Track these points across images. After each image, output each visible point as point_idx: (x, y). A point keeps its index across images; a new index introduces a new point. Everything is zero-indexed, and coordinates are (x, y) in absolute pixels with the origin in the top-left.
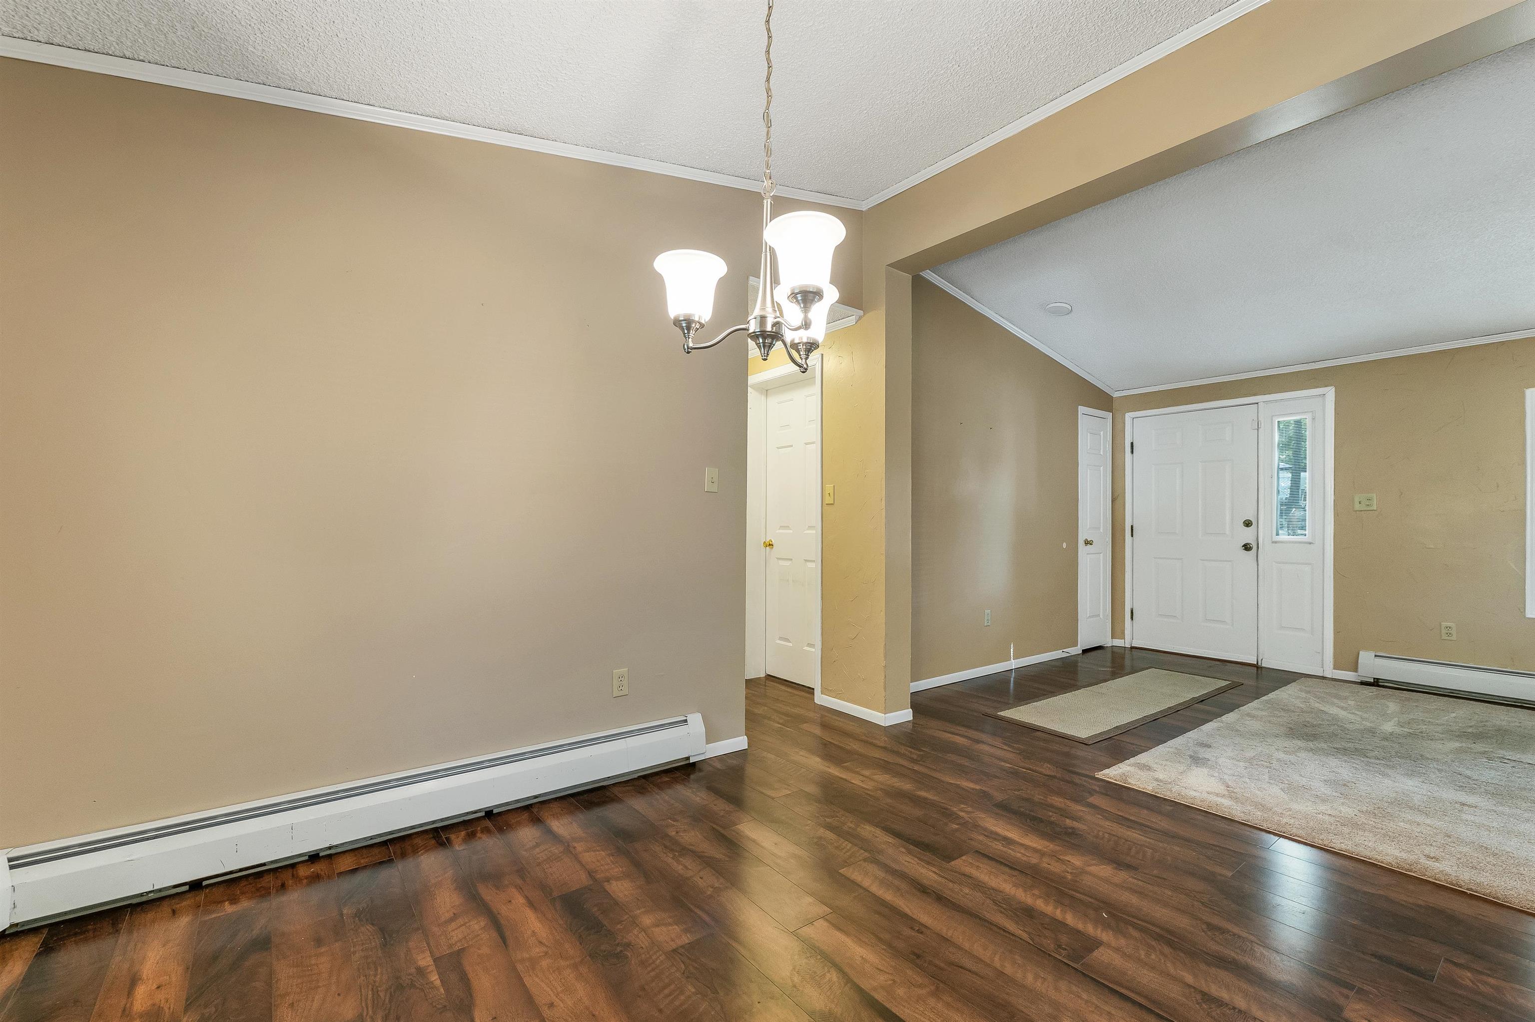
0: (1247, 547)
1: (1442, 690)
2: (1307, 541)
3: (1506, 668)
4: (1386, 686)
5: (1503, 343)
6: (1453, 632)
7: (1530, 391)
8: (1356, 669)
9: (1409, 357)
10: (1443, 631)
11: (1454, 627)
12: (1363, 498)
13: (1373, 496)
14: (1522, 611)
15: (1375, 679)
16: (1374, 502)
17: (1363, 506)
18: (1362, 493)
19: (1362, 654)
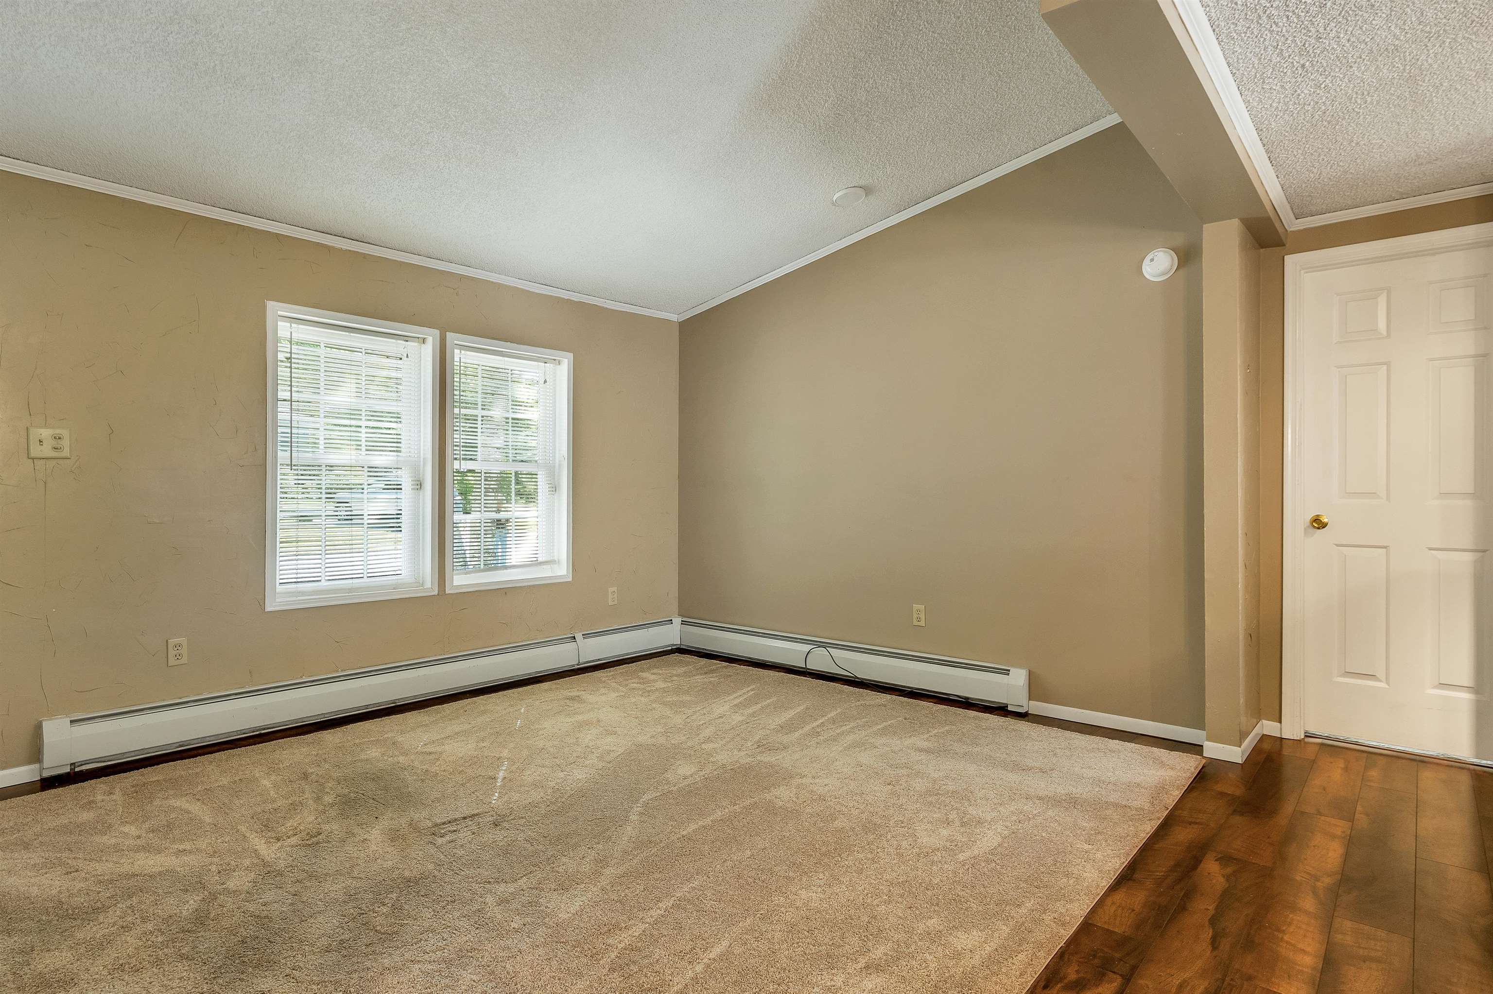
3: (243, 688)
5: (242, 228)
6: (184, 651)
7: (271, 305)
8: (36, 755)
9: (124, 201)
10: (172, 652)
11: (185, 645)
12: (45, 433)
13: (65, 433)
14: (262, 603)
15: (71, 764)
16: (66, 443)
17: (46, 450)
18: (46, 426)
19: (44, 724)
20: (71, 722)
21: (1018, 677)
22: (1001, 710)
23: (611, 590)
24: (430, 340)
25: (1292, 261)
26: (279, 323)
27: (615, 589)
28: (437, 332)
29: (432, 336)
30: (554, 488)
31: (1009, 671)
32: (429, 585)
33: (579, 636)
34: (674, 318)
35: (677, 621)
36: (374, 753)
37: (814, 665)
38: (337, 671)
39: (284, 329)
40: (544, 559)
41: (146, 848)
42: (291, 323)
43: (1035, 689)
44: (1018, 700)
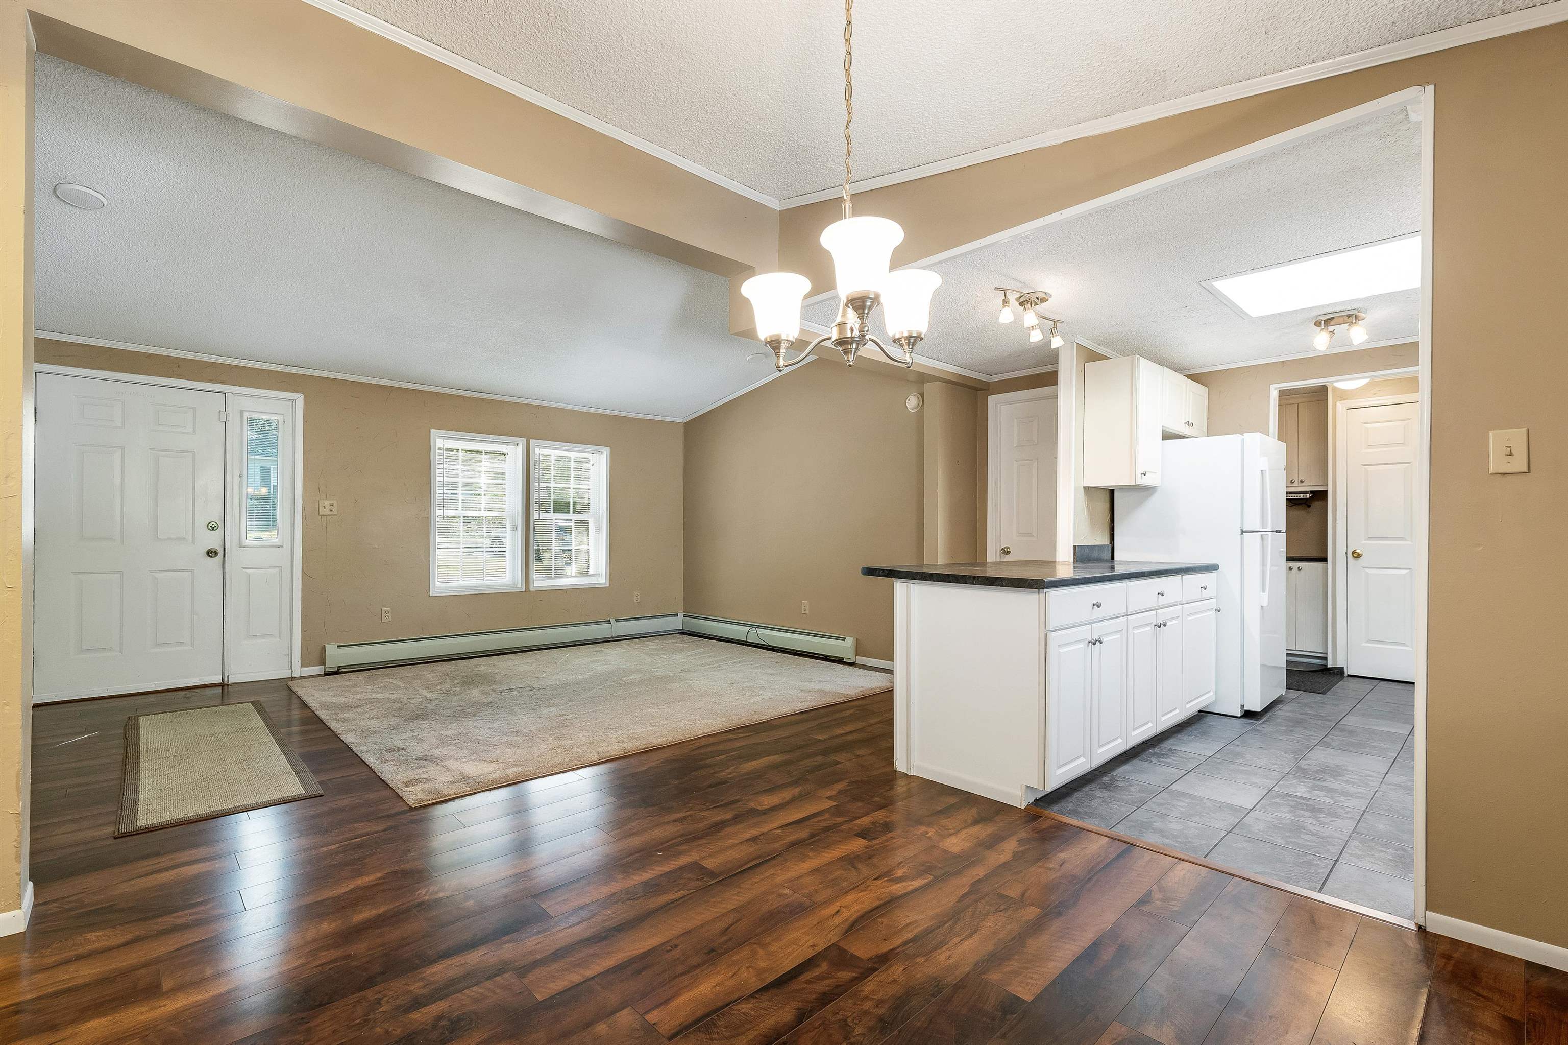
0: (211, 553)
1: (382, 664)
2: (277, 544)
3: (419, 636)
4: (344, 671)
5: (419, 391)
6: (389, 615)
7: (433, 431)
8: (323, 662)
9: (361, 383)
10: (384, 616)
11: (390, 611)
12: (327, 503)
13: (335, 503)
14: (428, 591)
15: (339, 667)
16: (335, 507)
17: (327, 511)
18: (326, 499)
19: (327, 647)
20: (338, 646)
21: (849, 642)
22: (840, 661)
23: (635, 593)
24: (520, 444)
25: (992, 399)
26: (437, 440)
27: (638, 593)
28: (525, 440)
29: (522, 442)
30: (599, 530)
31: (845, 638)
32: (520, 586)
33: (613, 621)
34: (681, 420)
35: (681, 615)
36: (483, 668)
37: (752, 639)
38: (468, 631)
39: (440, 443)
40: (592, 573)
41: (378, 692)
42: (444, 439)
43: (859, 649)
44: (849, 656)
